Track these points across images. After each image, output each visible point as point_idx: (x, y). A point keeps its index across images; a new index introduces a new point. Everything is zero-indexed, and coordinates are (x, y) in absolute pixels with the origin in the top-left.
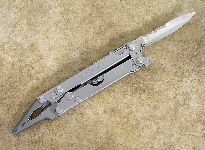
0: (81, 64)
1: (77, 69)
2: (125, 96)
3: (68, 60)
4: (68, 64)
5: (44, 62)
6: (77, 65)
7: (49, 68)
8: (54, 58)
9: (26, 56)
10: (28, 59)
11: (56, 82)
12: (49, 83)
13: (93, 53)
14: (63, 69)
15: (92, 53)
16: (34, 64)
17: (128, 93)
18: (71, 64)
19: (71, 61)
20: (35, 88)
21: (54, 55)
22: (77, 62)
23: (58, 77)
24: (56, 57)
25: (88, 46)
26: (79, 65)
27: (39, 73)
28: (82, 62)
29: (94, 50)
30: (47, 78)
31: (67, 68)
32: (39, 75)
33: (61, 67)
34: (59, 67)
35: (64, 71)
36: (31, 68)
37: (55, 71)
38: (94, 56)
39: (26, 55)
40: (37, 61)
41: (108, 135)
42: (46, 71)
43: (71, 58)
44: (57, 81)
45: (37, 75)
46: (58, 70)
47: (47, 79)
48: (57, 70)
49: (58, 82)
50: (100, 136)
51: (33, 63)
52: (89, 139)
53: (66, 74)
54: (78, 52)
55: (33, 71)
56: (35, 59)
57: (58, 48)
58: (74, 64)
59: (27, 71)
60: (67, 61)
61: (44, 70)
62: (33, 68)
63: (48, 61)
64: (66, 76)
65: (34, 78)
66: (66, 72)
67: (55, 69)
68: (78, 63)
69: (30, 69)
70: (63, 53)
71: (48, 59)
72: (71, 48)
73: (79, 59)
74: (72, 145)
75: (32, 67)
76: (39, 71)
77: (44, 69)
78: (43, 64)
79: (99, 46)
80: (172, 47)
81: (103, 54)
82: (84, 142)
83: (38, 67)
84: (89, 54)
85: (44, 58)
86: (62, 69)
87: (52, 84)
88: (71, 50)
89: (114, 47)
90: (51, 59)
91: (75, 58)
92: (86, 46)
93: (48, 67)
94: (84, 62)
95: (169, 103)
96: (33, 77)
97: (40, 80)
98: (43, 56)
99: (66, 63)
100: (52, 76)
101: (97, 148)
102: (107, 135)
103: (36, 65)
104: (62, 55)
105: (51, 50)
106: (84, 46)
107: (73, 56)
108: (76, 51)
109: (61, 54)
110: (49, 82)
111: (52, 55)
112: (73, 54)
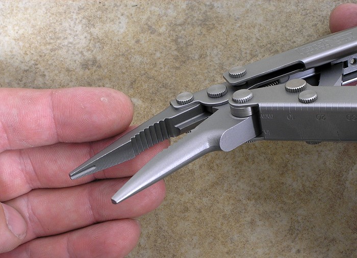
0: (88, 50)
1: (76, 65)
3: (52, 41)
4: (52, 50)
6: (75, 53)
8: (16, 35)
13: (120, 23)
14: (39, 66)
15: (117, 23)
18: (60, 52)
21: (17, 28)
22: (77, 46)
24: (21, 32)
25: (106, 2)
28: (91, 45)
29: (122, 15)
33: (35, 58)
37: (17, 71)
38: (122, 31)
41: (159, 241)
43: (60, 35)
46: (26, 68)
54: (78, 21)
57: (26, 9)
58: (68, 50)
60: (50, 43)
64: (47, 82)
66: (46, 73)
68: (78, 48)
70: (39, 23)
72: (61, 9)
73: (82, 37)
79: (135, 4)
80: (329, 6)
81: (147, 24)
84: (108, 25)
88: (60, 14)
89: (175, 6)
90: (7, 38)
91: (70, 34)
92: (101, 5)
95: (323, 154)
102: (156, 241)
104: (38, 27)
105: (8, 16)
106: (94, 5)
107: (66, 31)
108: (75, 16)
109: (33, 26)
111: (10, 27)
112: (66, 24)
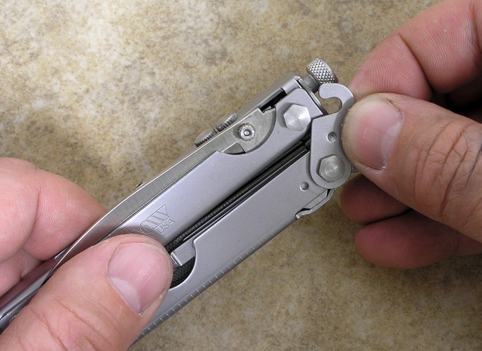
5: (77, 33)
7: (93, 55)
9: (7, 12)
10: (14, 22)
11: (120, 107)
12: (93, 113)
16: (38, 41)
19: (176, 29)
20: (39, 128)
23: (126, 87)
26: (206, 42)
27: (56, 72)
30: (87, 91)
31: (161, 55)
32: (55, 80)
34: (129, 49)
35: (151, 65)
36: (26, 57)
39: (7, 5)
40: (50, 27)
42: (81, 65)
44: (122, 102)
45: (48, 81)
47: (87, 97)
49: (126, 105)
50: (283, 311)
51: (33, 35)
52: (243, 322)
53: (157, 76)
55: (33, 67)
56: (42, 21)
59: (10, 66)
61: (75, 62)
62: (34, 56)
63: (89, 29)
65: (37, 92)
67: (115, 57)
69: (21, 61)
71: (90, 21)
74: (178, 346)
75: (29, 51)
76: (56, 64)
77: (74, 58)
78: (70, 40)
82: (225, 335)
83: (52, 53)
85: (74, 16)
86: (142, 58)
87: (106, 113)
93: (89, 50)
94: (224, 33)
96: (34, 90)
97: (61, 100)
98: (73, 9)
99: (157, 37)
100: (104, 86)
103: (44, 43)
110: (91, 106)
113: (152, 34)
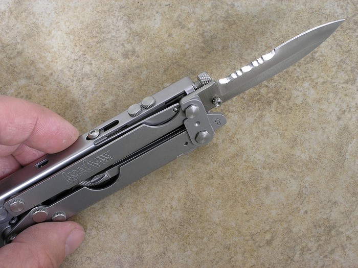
0: (128, 42)
1: (118, 55)
2: (226, 114)
3: (98, 35)
4: (98, 43)
5: (45, 39)
6: (118, 45)
7: (55, 52)
8: (68, 30)
9: (4, 27)
10: (7, 33)
11: (71, 84)
12: (55, 87)
13: (155, 19)
14: (87, 56)
15: (153, 20)
16: (22, 44)
17: (234, 108)
18: (104, 44)
19: (105, 37)
21: (68, 24)
22: (119, 39)
23: (75, 71)
24: (71, 27)
25: (143, 3)
26: (123, 45)
27: (33, 63)
28: (130, 38)
29: (157, 13)
30: (52, 74)
31: (96, 53)
32: (32, 68)
33: (84, 49)
34: (77, 49)
35: (90, 59)
36: (15, 54)
37: (68, 60)
38: (157, 26)
39: (4, 23)
40: (29, 36)
41: (188, 203)
42: (48, 59)
43: (105, 30)
45: (28, 68)
46: (76, 58)
47: (51, 78)
48: (74, 57)
49: (75, 82)
50: (169, 206)
51: (19, 41)
52: (145, 213)
53: (94, 66)
54: (120, 18)
55: (19, 60)
56: (24, 32)
57: (76, 8)
58: (112, 42)
59: (5, 59)
60: (96, 37)
61: (44, 57)
62: (20, 53)
63: (53, 37)
64: (93, 70)
65: (21, 75)
66: (93, 62)
67: (68, 54)
68: (120, 41)
69: (12, 56)
70: (87, 20)
71: (53, 32)
72: (105, 8)
73: (123, 31)
74: (106, 226)
75: (16, 51)
76: (33, 58)
77: (43, 54)
78: (41, 43)
79: (168, 4)
80: (331, 6)
81: (177, 20)
82: (134, 220)
83: (30, 51)
84: (145, 22)
85: (44, 29)
86: (85, 55)
88: (105, 12)
89: (202, 6)
90: (60, 33)
91: (113, 29)
92: (139, 4)
93: (53, 50)
94: (134, 39)
95: (326, 130)
96: (19, 74)
97: (36, 79)
98: (43, 25)
99: (93, 42)
100: (62, 71)
101: (162, 232)
102: (185, 204)
103: (25, 46)
104: (85, 23)
105: (61, 13)
106: (133, 4)
107: (109, 26)
108: (117, 14)
109: (82, 22)
110: (54, 83)
111: (62, 23)
112: (109, 21)
113: (90, 40)
